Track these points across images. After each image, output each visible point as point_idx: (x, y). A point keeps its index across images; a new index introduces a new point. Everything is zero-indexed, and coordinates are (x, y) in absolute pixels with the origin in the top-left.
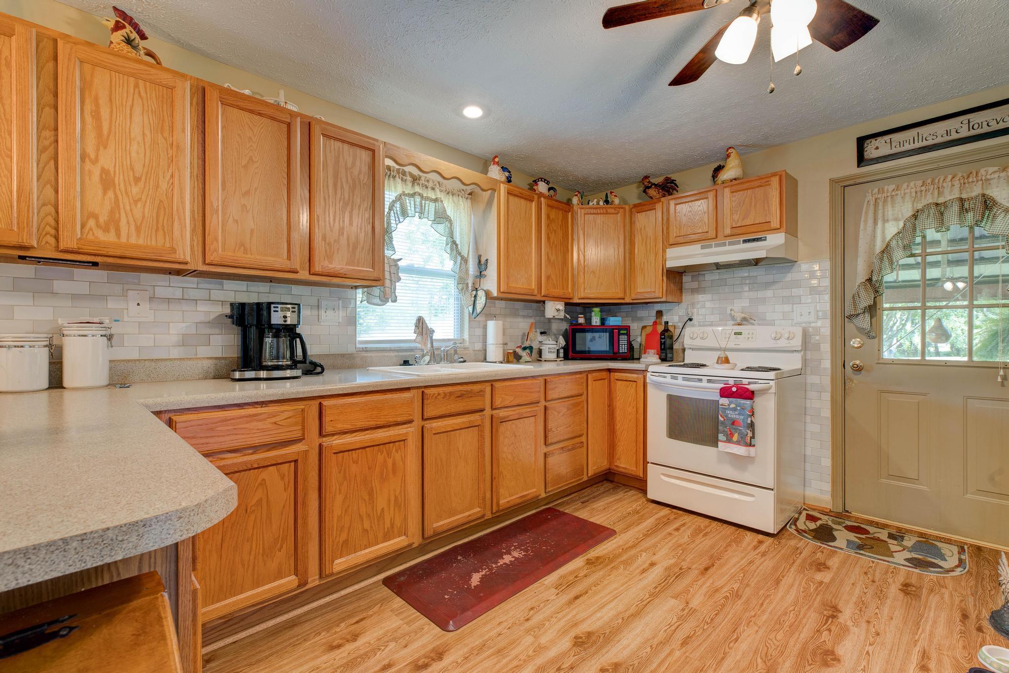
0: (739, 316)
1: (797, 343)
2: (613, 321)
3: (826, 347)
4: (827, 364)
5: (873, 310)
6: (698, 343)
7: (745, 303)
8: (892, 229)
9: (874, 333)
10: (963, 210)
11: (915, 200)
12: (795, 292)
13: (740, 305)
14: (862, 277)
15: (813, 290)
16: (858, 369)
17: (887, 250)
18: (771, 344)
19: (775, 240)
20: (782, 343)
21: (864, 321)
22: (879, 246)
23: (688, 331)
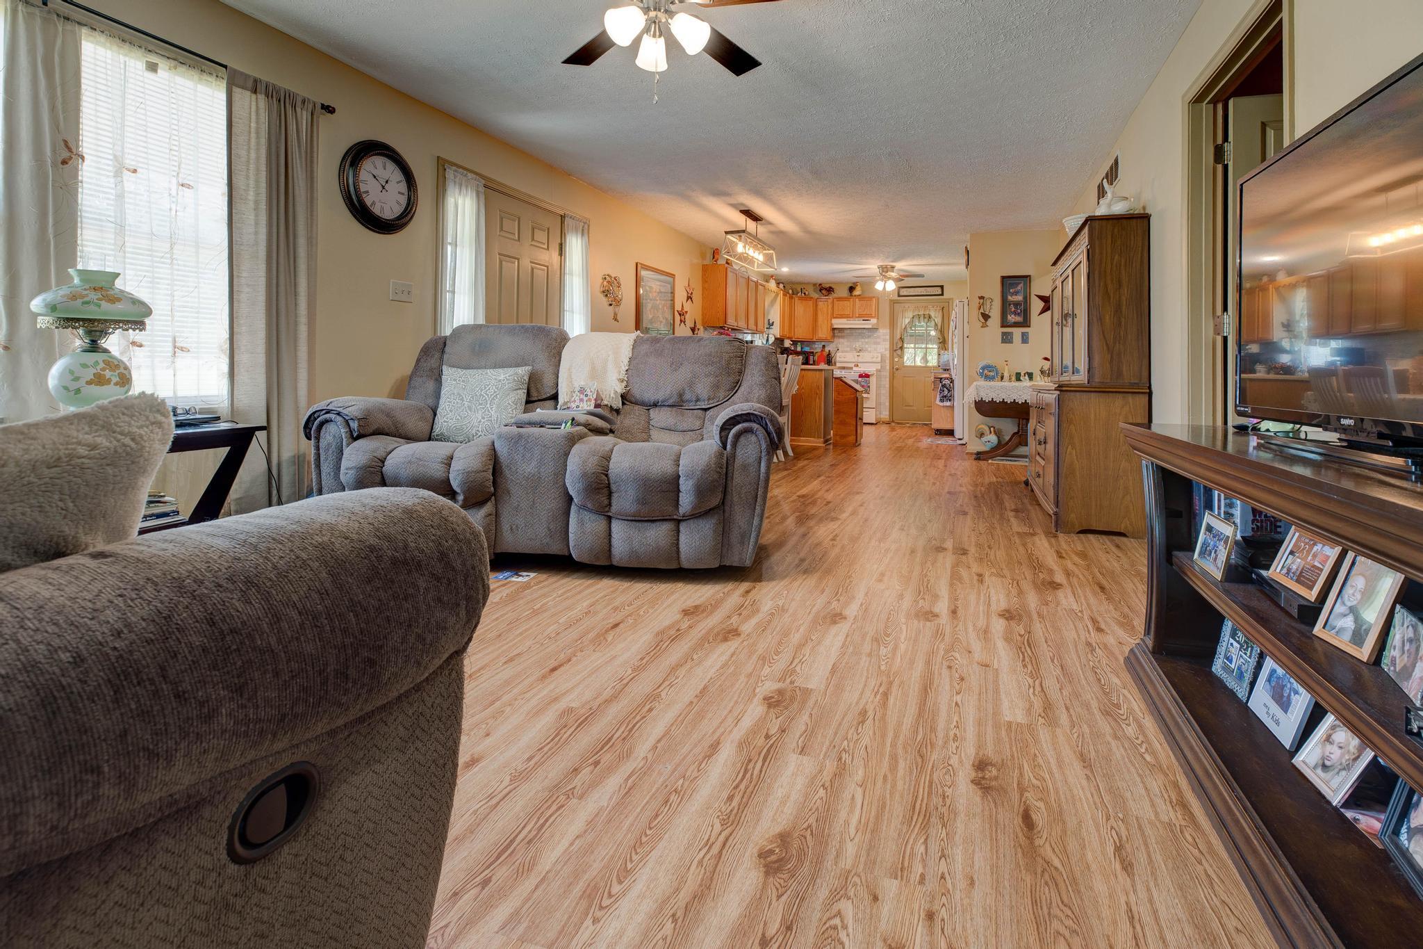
0: (858, 349)
1: (879, 359)
2: (807, 349)
3: (888, 361)
4: (888, 368)
5: (902, 348)
6: (842, 360)
7: (860, 343)
8: (907, 321)
9: (901, 357)
10: (924, 318)
11: (913, 312)
12: (878, 340)
13: (858, 345)
14: (899, 337)
15: (884, 340)
16: (897, 369)
17: (905, 328)
18: (871, 360)
19: (874, 321)
20: (874, 360)
21: (899, 352)
22: (904, 326)
23: (838, 354)
